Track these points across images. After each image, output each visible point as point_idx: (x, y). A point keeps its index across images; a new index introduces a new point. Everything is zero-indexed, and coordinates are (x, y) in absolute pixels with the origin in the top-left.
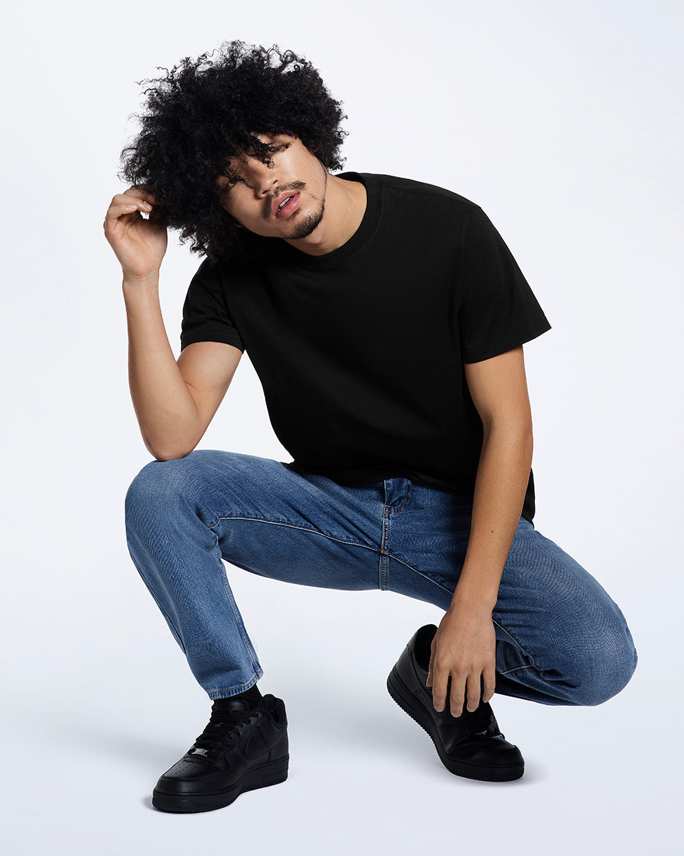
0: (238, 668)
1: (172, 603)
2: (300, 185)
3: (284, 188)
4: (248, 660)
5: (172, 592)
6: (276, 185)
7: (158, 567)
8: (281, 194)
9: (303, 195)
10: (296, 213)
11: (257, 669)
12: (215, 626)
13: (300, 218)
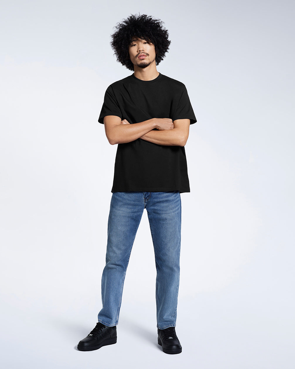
0: (111, 319)
1: (105, 292)
2: (148, 55)
3: (144, 53)
4: (116, 319)
5: (107, 290)
6: (143, 51)
7: (107, 282)
8: (143, 53)
9: (147, 57)
10: (143, 59)
11: (117, 322)
12: (112, 304)
13: (143, 61)
